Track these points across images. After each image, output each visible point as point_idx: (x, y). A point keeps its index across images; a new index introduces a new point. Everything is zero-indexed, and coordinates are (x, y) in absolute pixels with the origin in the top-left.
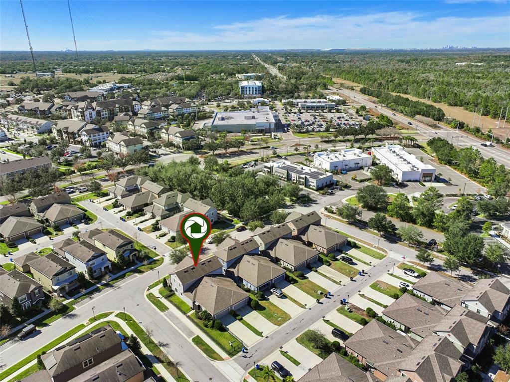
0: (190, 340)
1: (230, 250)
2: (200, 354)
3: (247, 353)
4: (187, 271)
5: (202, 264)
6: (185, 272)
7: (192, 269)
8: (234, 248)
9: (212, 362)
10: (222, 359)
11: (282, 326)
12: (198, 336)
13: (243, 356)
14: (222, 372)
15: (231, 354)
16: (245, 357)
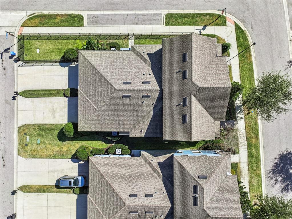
0: (84, 14)
1: (195, 187)
2: (52, 9)
3: (11, 57)
4: (184, 60)
5: (184, 100)
6: (184, 55)
7: (184, 73)
8: (195, 199)
9: (29, 12)
10: (25, 25)
11: (16, 130)
12: (82, 25)
13: (9, 49)
14: (9, 12)
15: (22, 38)
16: (7, 50)
